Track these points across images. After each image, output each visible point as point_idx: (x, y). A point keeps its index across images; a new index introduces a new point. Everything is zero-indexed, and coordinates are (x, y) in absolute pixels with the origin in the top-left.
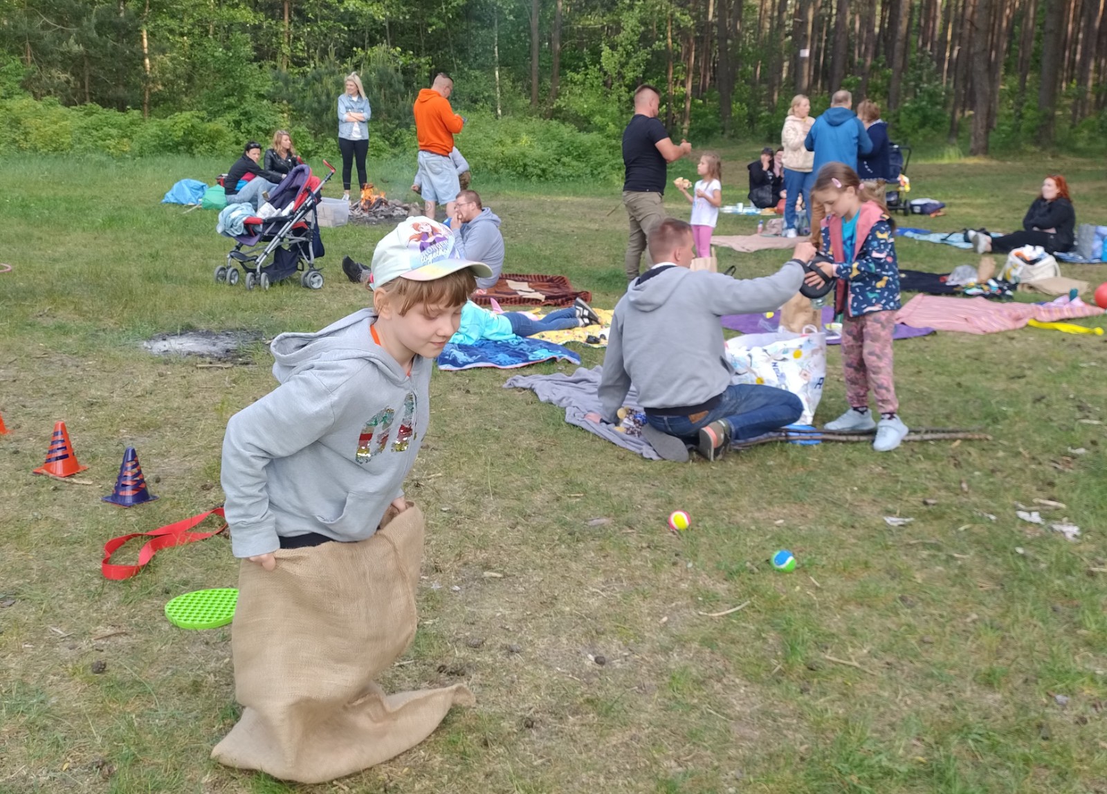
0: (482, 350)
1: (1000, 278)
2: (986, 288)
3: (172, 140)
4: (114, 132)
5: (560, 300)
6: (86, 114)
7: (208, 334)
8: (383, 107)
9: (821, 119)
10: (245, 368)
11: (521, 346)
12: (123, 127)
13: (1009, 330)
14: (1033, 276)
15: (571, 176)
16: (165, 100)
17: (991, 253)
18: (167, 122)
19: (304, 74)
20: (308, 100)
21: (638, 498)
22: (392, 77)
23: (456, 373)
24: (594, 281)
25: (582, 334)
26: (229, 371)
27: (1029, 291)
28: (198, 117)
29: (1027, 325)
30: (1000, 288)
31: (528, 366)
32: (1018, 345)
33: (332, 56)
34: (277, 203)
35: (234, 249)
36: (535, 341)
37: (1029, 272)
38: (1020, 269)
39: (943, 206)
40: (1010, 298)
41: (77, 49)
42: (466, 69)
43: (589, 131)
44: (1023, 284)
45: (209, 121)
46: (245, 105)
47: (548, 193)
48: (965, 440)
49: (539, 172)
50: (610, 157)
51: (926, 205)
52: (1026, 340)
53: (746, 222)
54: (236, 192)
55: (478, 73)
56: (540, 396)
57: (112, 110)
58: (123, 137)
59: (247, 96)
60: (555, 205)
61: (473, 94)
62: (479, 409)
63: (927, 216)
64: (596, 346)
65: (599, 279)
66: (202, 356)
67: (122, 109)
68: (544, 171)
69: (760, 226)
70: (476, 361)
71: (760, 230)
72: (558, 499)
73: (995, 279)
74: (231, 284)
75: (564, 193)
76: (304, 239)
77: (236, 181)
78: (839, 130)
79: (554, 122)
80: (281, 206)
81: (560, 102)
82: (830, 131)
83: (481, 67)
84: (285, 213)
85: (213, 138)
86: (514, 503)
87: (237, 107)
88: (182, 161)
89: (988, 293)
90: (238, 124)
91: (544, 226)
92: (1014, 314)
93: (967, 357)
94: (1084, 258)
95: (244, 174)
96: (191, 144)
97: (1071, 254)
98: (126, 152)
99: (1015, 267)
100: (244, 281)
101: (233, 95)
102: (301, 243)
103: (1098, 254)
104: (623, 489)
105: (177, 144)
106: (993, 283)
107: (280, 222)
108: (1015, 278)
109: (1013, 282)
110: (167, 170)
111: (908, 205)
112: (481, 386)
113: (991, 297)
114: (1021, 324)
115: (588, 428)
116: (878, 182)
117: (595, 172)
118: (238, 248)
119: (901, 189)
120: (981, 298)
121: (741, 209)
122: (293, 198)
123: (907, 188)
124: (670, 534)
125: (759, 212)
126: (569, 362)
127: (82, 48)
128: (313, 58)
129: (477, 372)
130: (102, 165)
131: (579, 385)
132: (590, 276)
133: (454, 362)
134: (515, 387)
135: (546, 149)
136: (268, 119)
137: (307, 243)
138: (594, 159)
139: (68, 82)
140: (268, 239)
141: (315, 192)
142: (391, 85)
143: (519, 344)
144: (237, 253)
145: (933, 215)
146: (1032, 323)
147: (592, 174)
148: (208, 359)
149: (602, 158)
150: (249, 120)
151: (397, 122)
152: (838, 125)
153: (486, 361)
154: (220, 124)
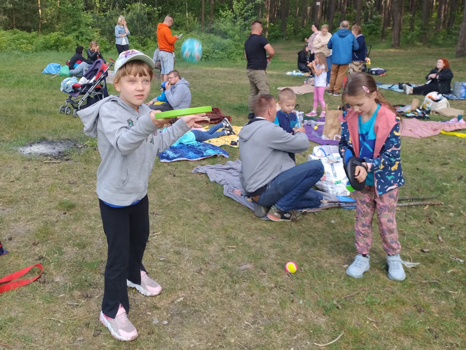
0: (181, 150)
1: (421, 108)
2: (416, 113)
3: (50, 44)
4: (25, 41)
5: (217, 121)
6: (13, 34)
7: (52, 142)
8: (139, 29)
9: (336, 35)
10: (67, 163)
11: (200, 147)
12: (29, 39)
13: (432, 136)
14: (437, 107)
15: (219, 58)
16: (47, 27)
17: (413, 94)
18: (48, 37)
19: (105, 16)
20: (107, 27)
21: (266, 247)
22: (143, 17)
23: (168, 164)
24: (232, 110)
25: (229, 140)
26: (58, 164)
27: (436, 115)
28: (61, 34)
29: (440, 133)
30: (423, 113)
31: (204, 159)
32: (439, 145)
33: (117, 8)
34: (87, 77)
35: (68, 98)
36: (207, 144)
37: (435, 106)
38: (431, 104)
39: (385, 71)
40: (428, 119)
41: (10, 6)
42: (174, 12)
43: (226, 38)
44: (433, 111)
45: (65, 36)
46: (81, 29)
47: (209, 66)
48: (431, 205)
49: (206, 57)
50: (236, 50)
51: (378, 70)
52: (442, 142)
53: (298, 79)
54: (74, 69)
55: (179, 14)
56: (210, 178)
57: (25, 32)
58: (29, 43)
59: (82, 25)
60: (213, 72)
61: (177, 23)
62: (180, 187)
63: (378, 76)
64: (235, 146)
65: (234, 109)
66: (47, 156)
67: (29, 31)
68: (207, 56)
69: (305, 82)
70: (178, 157)
71: (305, 84)
72: (223, 250)
73: (419, 108)
74: (67, 114)
75: (216, 66)
76: (100, 93)
77: (74, 64)
78: (344, 39)
79: (212, 35)
80: (90, 78)
81: (214, 26)
82: (340, 40)
83: (181, 11)
84: (92, 81)
85: (67, 43)
86: (199, 253)
87: (77, 30)
88: (53, 54)
89: (417, 116)
90: (78, 37)
91: (208, 83)
92: (434, 128)
93: (417, 151)
94: (457, 97)
95: (77, 61)
96: (58, 46)
97: (450, 95)
98: (30, 50)
99: (428, 103)
100: (73, 113)
101: (76, 25)
102: (99, 95)
103: (463, 95)
104: (257, 241)
105: (52, 46)
106: (418, 110)
107: (89, 86)
108: (428, 108)
109: (427, 110)
110: (46, 58)
111: (370, 71)
112: (181, 172)
113: (419, 118)
114: (437, 133)
115: (235, 199)
116: (360, 62)
117: (229, 56)
118: (70, 97)
119: (367, 64)
120: (415, 119)
121: (294, 73)
122: (95, 74)
123: (370, 63)
124: (287, 276)
125: (303, 74)
126: (223, 157)
127: (11, 6)
128: (109, 9)
129: (179, 163)
130: (18, 56)
131: (229, 171)
132: (230, 107)
133: (168, 158)
134: (197, 173)
135: (208, 47)
136: (90, 35)
137: (102, 95)
138: (229, 50)
139: (6, 20)
140: (84, 93)
141: (105, 72)
142: (142, 20)
143: (199, 146)
144: (70, 100)
145: (381, 75)
146: (442, 132)
147: (228, 57)
148: (49, 158)
149: (232, 50)
150: (82, 36)
151: (145, 35)
152: (344, 37)
153: (183, 157)
154: (70, 37)
